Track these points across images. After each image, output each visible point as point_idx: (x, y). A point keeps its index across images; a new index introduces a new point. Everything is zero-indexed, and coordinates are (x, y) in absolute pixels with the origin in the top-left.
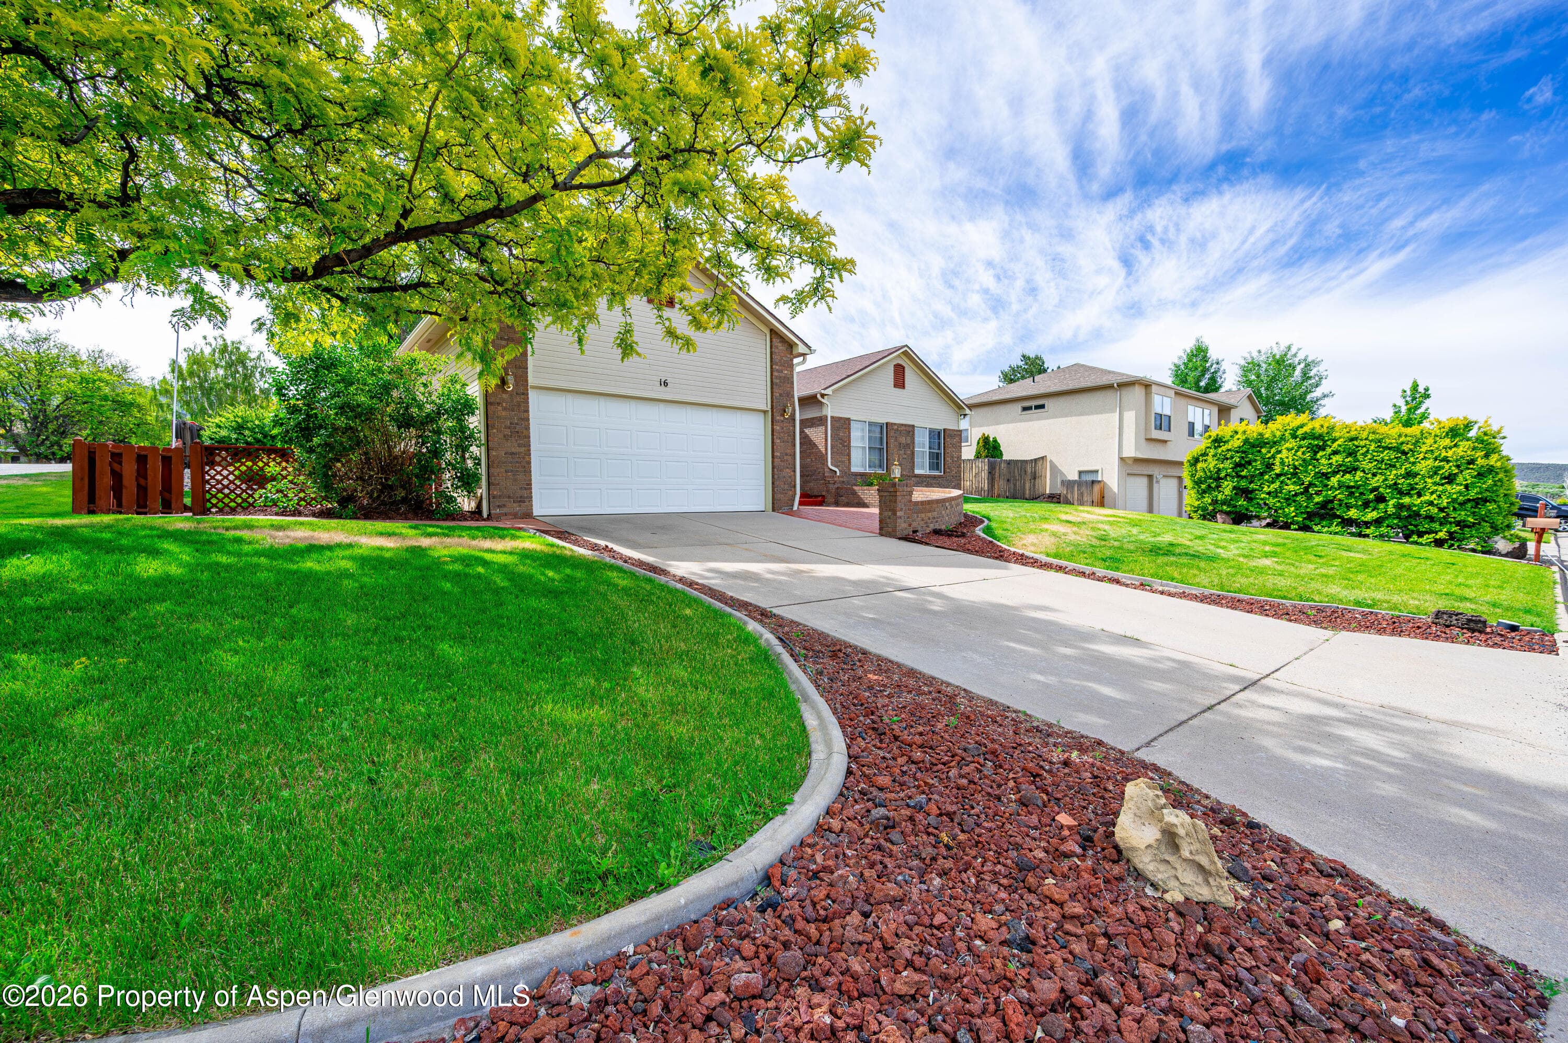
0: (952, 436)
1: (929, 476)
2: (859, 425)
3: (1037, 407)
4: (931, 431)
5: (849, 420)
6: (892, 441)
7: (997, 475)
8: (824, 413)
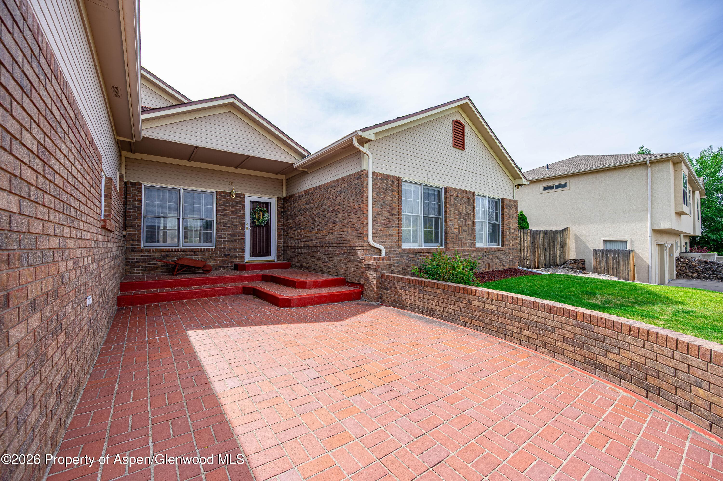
0: (510, 207)
1: (490, 250)
2: (413, 188)
3: (558, 187)
4: (490, 200)
5: (399, 179)
6: (451, 210)
7: (537, 245)
8: (364, 167)
